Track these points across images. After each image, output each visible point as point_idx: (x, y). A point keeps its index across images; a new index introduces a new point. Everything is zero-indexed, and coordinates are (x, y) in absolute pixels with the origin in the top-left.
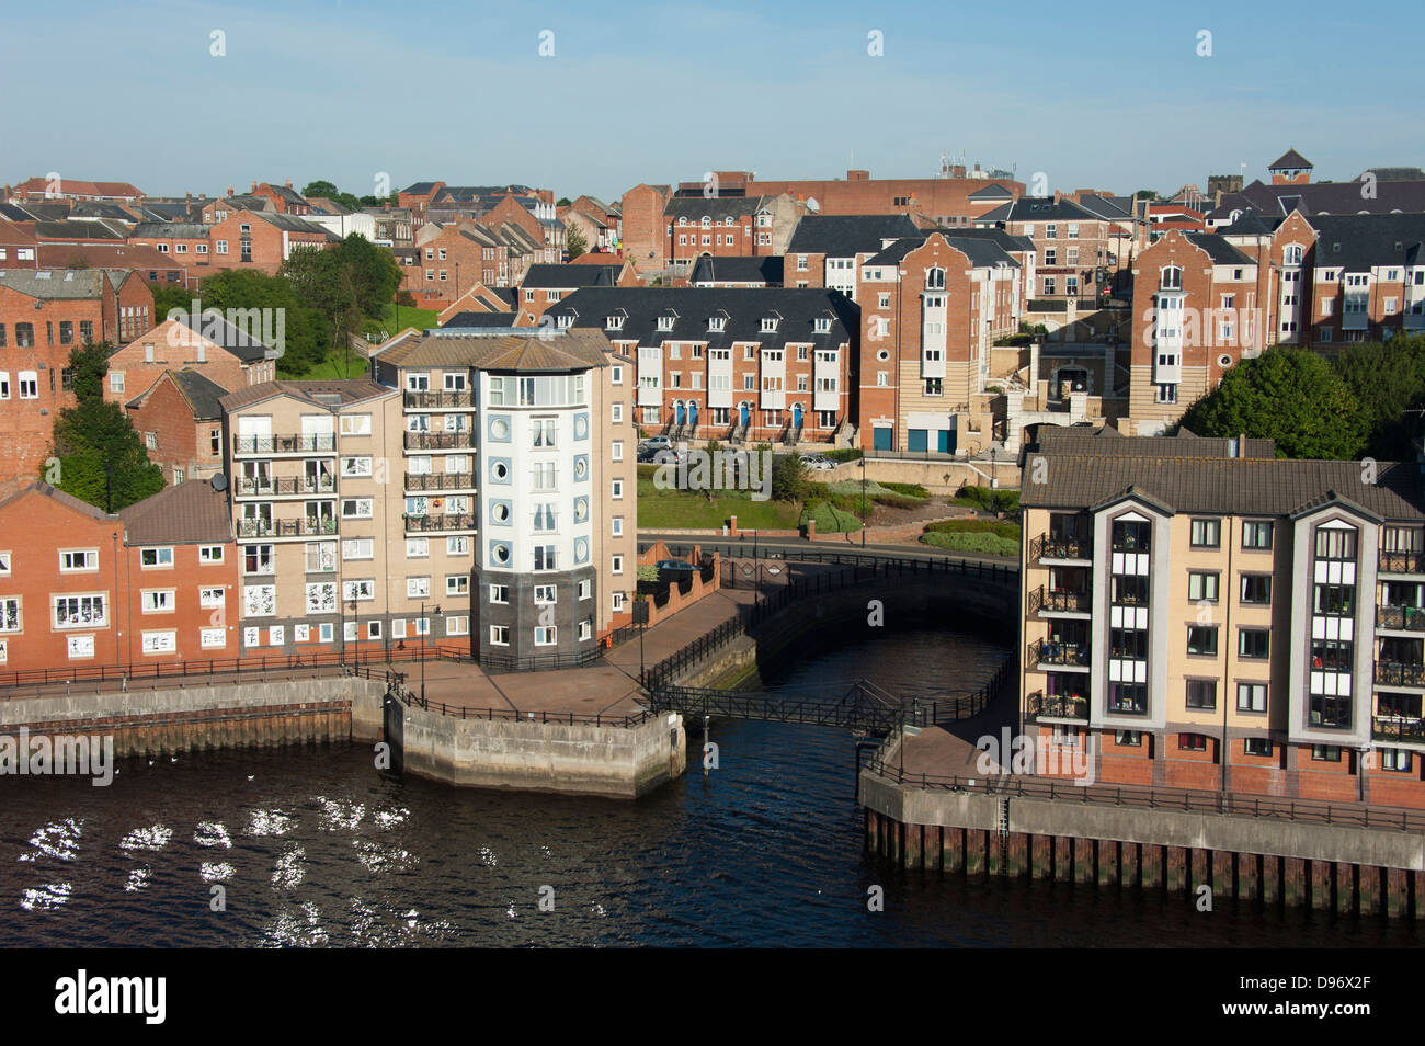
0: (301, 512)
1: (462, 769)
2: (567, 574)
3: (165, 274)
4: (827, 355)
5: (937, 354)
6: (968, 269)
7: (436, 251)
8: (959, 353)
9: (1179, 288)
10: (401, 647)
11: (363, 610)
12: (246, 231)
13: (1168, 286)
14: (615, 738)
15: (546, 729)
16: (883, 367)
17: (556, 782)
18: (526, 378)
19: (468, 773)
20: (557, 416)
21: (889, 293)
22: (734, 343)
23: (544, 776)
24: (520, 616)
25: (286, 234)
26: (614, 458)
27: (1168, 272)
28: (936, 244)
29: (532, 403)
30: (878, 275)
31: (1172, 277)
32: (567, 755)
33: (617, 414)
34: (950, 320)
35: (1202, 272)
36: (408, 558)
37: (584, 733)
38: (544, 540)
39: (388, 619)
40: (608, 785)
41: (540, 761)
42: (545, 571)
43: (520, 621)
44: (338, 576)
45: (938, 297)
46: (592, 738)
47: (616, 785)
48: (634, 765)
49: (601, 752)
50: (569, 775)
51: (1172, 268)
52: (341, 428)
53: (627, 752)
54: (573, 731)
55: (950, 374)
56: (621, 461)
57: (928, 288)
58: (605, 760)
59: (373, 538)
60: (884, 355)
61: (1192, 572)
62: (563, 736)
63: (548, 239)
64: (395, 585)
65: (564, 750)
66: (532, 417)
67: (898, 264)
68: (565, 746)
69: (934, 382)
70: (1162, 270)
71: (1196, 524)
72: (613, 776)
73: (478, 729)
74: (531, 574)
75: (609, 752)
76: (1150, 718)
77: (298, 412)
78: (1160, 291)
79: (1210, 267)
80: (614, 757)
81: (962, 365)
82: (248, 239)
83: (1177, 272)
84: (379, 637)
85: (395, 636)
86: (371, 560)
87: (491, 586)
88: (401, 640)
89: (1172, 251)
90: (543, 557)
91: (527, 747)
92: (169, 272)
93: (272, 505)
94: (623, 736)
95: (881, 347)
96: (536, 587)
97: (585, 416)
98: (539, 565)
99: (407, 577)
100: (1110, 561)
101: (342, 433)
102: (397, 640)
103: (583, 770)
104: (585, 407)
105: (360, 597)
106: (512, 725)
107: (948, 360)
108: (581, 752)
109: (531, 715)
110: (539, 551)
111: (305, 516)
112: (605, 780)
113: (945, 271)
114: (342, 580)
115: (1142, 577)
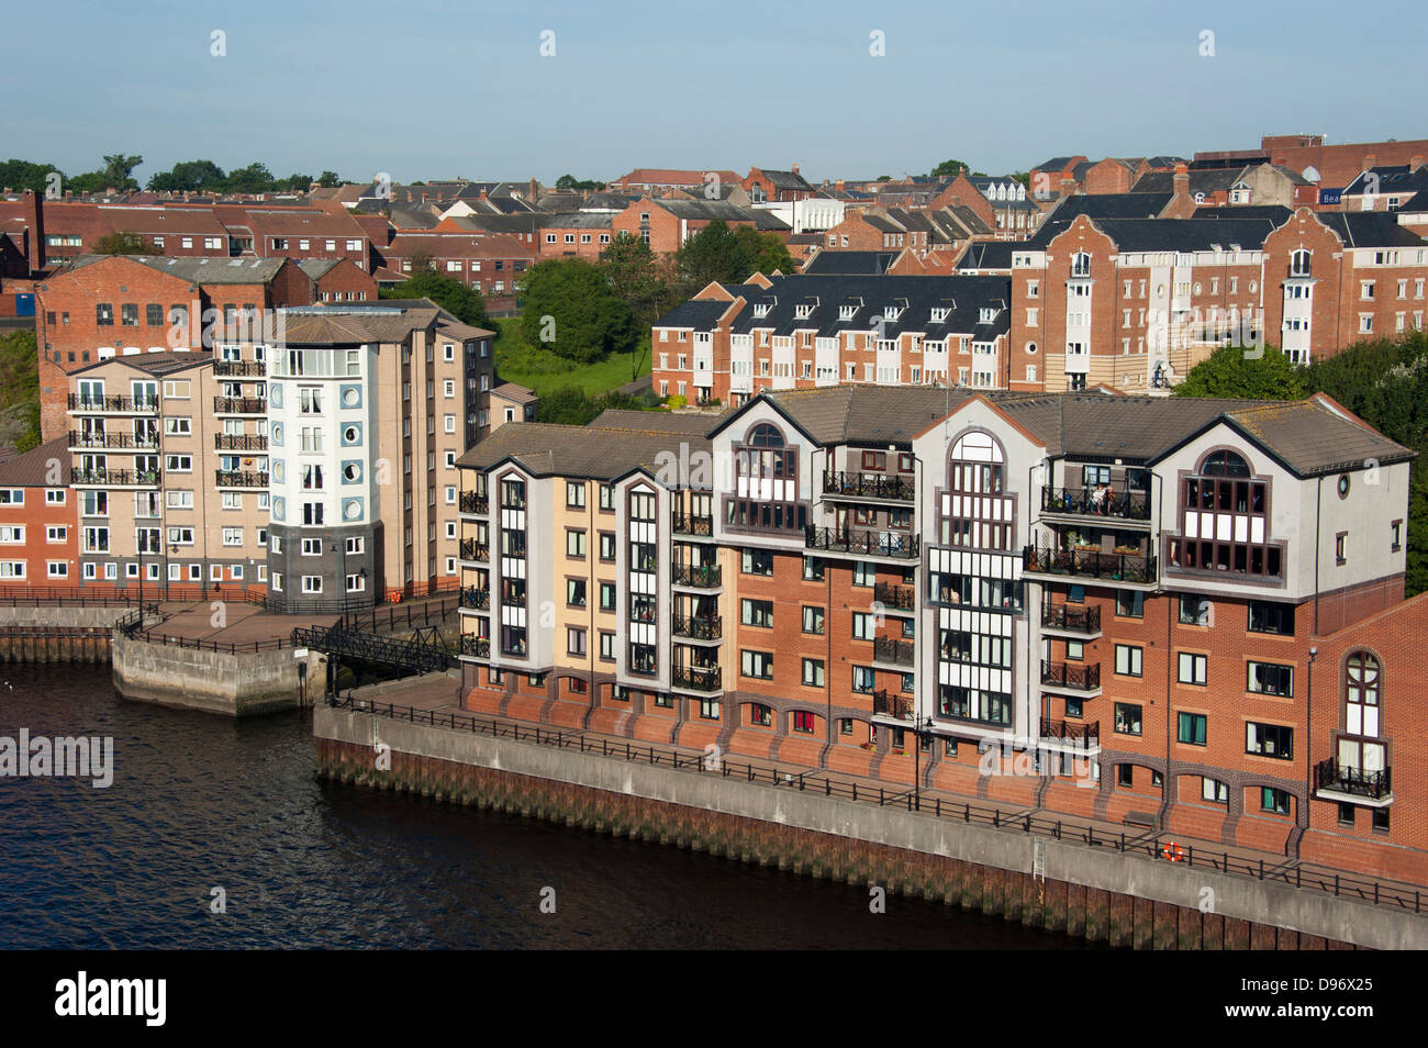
0: (131, 464)
1: (129, 684)
2: (332, 530)
3: (511, 264)
4: (983, 347)
5: (1078, 346)
6: (1113, 254)
7: (839, 238)
8: (1103, 346)
9: (1308, 275)
10: (217, 589)
11: (183, 553)
12: (645, 220)
13: (1298, 272)
14: (224, 662)
15: (180, 651)
16: (1031, 360)
17: (187, 699)
18: (296, 351)
19: (132, 687)
20: (322, 386)
21: (1037, 281)
22: (902, 333)
23: (179, 693)
24: (288, 564)
25: (684, 222)
26: (447, 431)
27: (1298, 255)
28: (1082, 227)
29: (301, 373)
30: (1028, 261)
31: (1302, 262)
32: (193, 675)
33: (449, 390)
34: (1094, 310)
35: (1331, 257)
36: (224, 510)
37: (204, 658)
38: (313, 497)
39: (206, 562)
40: (220, 703)
41: (177, 680)
42: (313, 525)
43: (288, 569)
44: (162, 523)
45: (1079, 284)
46: (209, 662)
47: (225, 704)
48: (235, 687)
49: (214, 675)
50: (196, 694)
51: (1302, 251)
52: (165, 391)
53: (229, 675)
54: (197, 655)
55: (1095, 369)
56: (452, 433)
57: (1074, 275)
58: (218, 681)
59: (192, 490)
60: (1032, 348)
61: (569, 530)
62: (190, 658)
63: (999, 223)
64: (212, 533)
65: (191, 671)
66: (299, 386)
67: (1045, 249)
68: (192, 668)
69: (1079, 378)
70: (1292, 254)
71: (570, 486)
72: (223, 696)
73: (139, 649)
74: (299, 528)
75: (220, 674)
76: (528, 660)
77: (127, 377)
78: (1289, 277)
79: (1339, 250)
80: (223, 679)
81: (1107, 359)
82: (648, 228)
83: (1306, 255)
84: (199, 579)
85: (213, 579)
86: (191, 509)
87: (273, 537)
88: (217, 583)
89: (1302, 232)
90: (312, 512)
91: (169, 666)
92: (516, 261)
93: (106, 457)
94: (228, 661)
95: (1029, 339)
96: (303, 540)
97: (359, 388)
98: (308, 520)
99: (223, 527)
100: (500, 516)
101: (166, 396)
102: (214, 582)
103: (204, 689)
104: (360, 378)
105: (182, 542)
106: (161, 648)
107: (1092, 353)
108: (202, 674)
109: (173, 640)
110: (308, 507)
111: (135, 468)
112: (216, 699)
113: (1090, 256)
114: (166, 526)
115: (521, 531)
